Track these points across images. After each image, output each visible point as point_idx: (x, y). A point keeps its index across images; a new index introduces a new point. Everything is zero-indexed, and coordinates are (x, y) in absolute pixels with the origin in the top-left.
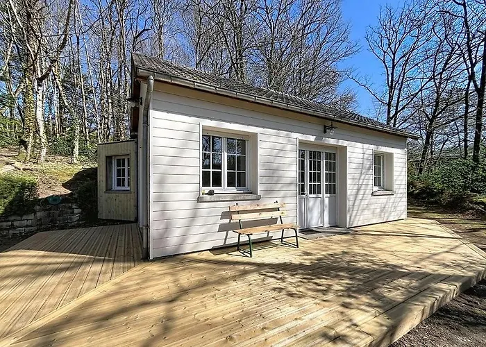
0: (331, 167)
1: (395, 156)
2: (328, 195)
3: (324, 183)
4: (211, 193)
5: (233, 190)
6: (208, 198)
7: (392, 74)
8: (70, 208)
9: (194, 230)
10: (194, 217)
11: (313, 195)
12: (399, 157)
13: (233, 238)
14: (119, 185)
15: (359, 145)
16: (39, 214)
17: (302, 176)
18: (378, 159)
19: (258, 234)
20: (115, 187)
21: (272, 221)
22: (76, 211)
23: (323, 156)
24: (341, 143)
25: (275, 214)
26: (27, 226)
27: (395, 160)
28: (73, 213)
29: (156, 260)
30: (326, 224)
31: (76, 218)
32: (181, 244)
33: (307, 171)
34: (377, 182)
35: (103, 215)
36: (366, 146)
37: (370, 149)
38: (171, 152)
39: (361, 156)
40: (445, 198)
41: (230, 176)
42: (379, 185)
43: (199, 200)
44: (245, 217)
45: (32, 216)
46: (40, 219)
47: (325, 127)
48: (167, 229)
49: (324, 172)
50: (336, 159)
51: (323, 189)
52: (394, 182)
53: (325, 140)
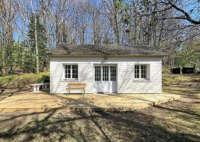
0: (114, 71)
2: (112, 81)
3: (110, 77)
11: (105, 81)
12: (154, 65)
15: (126, 62)
17: (100, 75)
24: (114, 63)
27: (151, 67)
29: (51, 94)
30: (111, 91)
33: (102, 73)
39: (126, 66)
49: (110, 73)
50: (116, 68)
51: (110, 79)
52: (151, 76)
53: (105, 63)
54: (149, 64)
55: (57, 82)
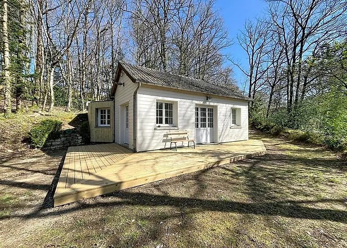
0: (211, 115)
1: (242, 109)
2: (209, 128)
3: (207, 123)
4: (159, 127)
5: (168, 125)
6: (158, 128)
7: (252, 59)
8: (76, 136)
9: (154, 141)
10: (153, 136)
11: (202, 128)
12: (244, 110)
13: (168, 145)
14: (102, 123)
15: (225, 105)
16: (62, 139)
17: (197, 120)
18: (234, 111)
19: (179, 144)
20: (100, 125)
21: (184, 139)
22: (79, 138)
23: (207, 110)
24: (215, 104)
25: (186, 136)
26: (58, 145)
27: (242, 111)
28: (78, 138)
29: (139, 152)
30: (209, 141)
31: (80, 141)
32: (148, 147)
33: (200, 117)
34: (234, 122)
35: (93, 139)
36: (227, 105)
37: (229, 106)
38: (146, 110)
39: (225, 110)
40: (273, 131)
41: (166, 119)
42: (235, 123)
43: (155, 129)
44: (173, 137)
45: (59, 140)
46: (64, 142)
47: (207, 97)
48: (144, 140)
49: (207, 117)
50: (212, 111)
51: (207, 125)
52: (242, 122)
53: (208, 103)
54: (240, 109)
55: (151, 131)
